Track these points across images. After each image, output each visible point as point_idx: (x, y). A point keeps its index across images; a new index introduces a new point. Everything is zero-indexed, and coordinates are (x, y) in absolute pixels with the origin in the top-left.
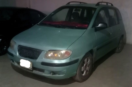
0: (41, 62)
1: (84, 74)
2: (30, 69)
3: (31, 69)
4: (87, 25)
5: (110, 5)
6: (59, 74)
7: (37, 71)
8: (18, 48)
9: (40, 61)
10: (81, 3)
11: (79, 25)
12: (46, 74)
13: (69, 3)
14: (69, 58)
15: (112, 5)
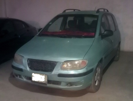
0: (58, 74)
1: (96, 84)
2: (44, 82)
3: (46, 82)
4: (93, 34)
5: (106, 11)
6: (76, 86)
7: (51, 85)
8: (28, 62)
9: (56, 74)
10: (74, 10)
11: (85, 34)
12: (62, 87)
13: (65, 11)
14: (86, 67)
15: (108, 11)
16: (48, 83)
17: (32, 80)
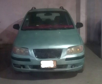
0: (66, 58)
3: (55, 67)
8: (34, 52)
17: (41, 68)
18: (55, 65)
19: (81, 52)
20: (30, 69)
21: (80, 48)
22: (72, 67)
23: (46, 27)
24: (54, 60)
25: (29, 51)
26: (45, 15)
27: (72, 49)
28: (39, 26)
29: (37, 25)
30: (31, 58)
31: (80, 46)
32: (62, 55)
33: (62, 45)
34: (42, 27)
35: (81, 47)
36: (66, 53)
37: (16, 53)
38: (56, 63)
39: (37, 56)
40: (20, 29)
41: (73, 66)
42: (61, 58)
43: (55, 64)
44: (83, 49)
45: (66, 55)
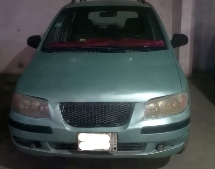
0: (142, 127)
3: (115, 148)
16: (118, 150)
17: (79, 150)
18: (113, 143)
19: (182, 112)
20: (53, 151)
21: (180, 100)
22: (157, 148)
23: (100, 45)
24: (112, 133)
25: (50, 107)
26: (101, 15)
27: (160, 103)
28: (85, 40)
29: (81, 40)
30: (53, 126)
31: (180, 95)
32: (132, 120)
33: (134, 93)
34: (90, 45)
35: (183, 96)
36: (142, 114)
37: (18, 111)
38: (116, 139)
39: (68, 121)
40: (39, 49)
41: (161, 146)
42: (130, 127)
43: (113, 141)
44: (186, 103)
45: (142, 120)
